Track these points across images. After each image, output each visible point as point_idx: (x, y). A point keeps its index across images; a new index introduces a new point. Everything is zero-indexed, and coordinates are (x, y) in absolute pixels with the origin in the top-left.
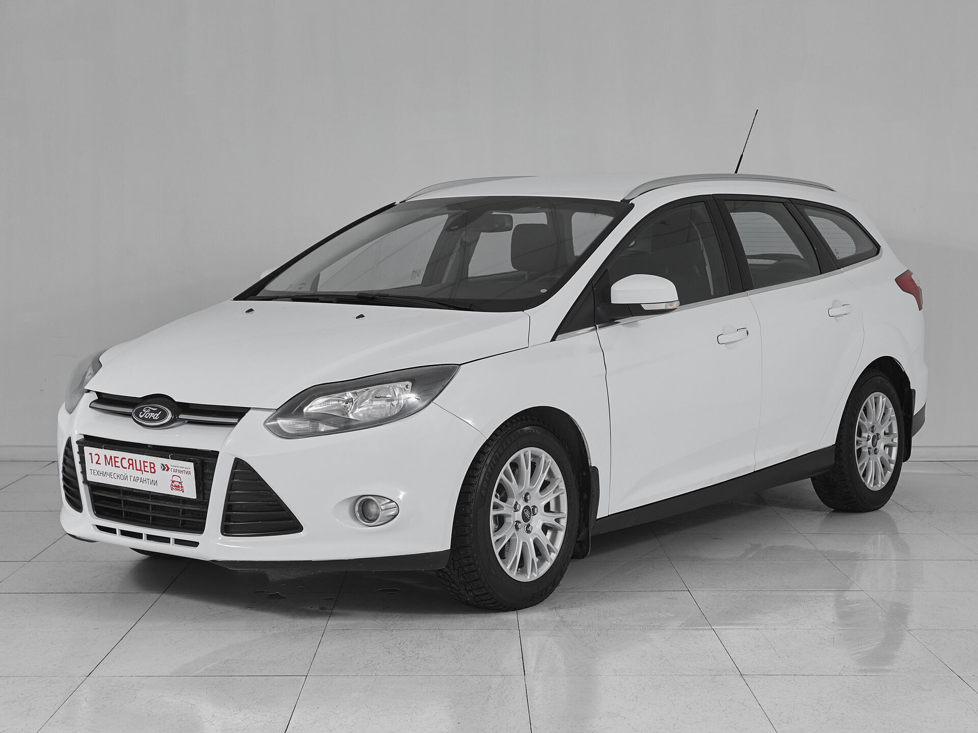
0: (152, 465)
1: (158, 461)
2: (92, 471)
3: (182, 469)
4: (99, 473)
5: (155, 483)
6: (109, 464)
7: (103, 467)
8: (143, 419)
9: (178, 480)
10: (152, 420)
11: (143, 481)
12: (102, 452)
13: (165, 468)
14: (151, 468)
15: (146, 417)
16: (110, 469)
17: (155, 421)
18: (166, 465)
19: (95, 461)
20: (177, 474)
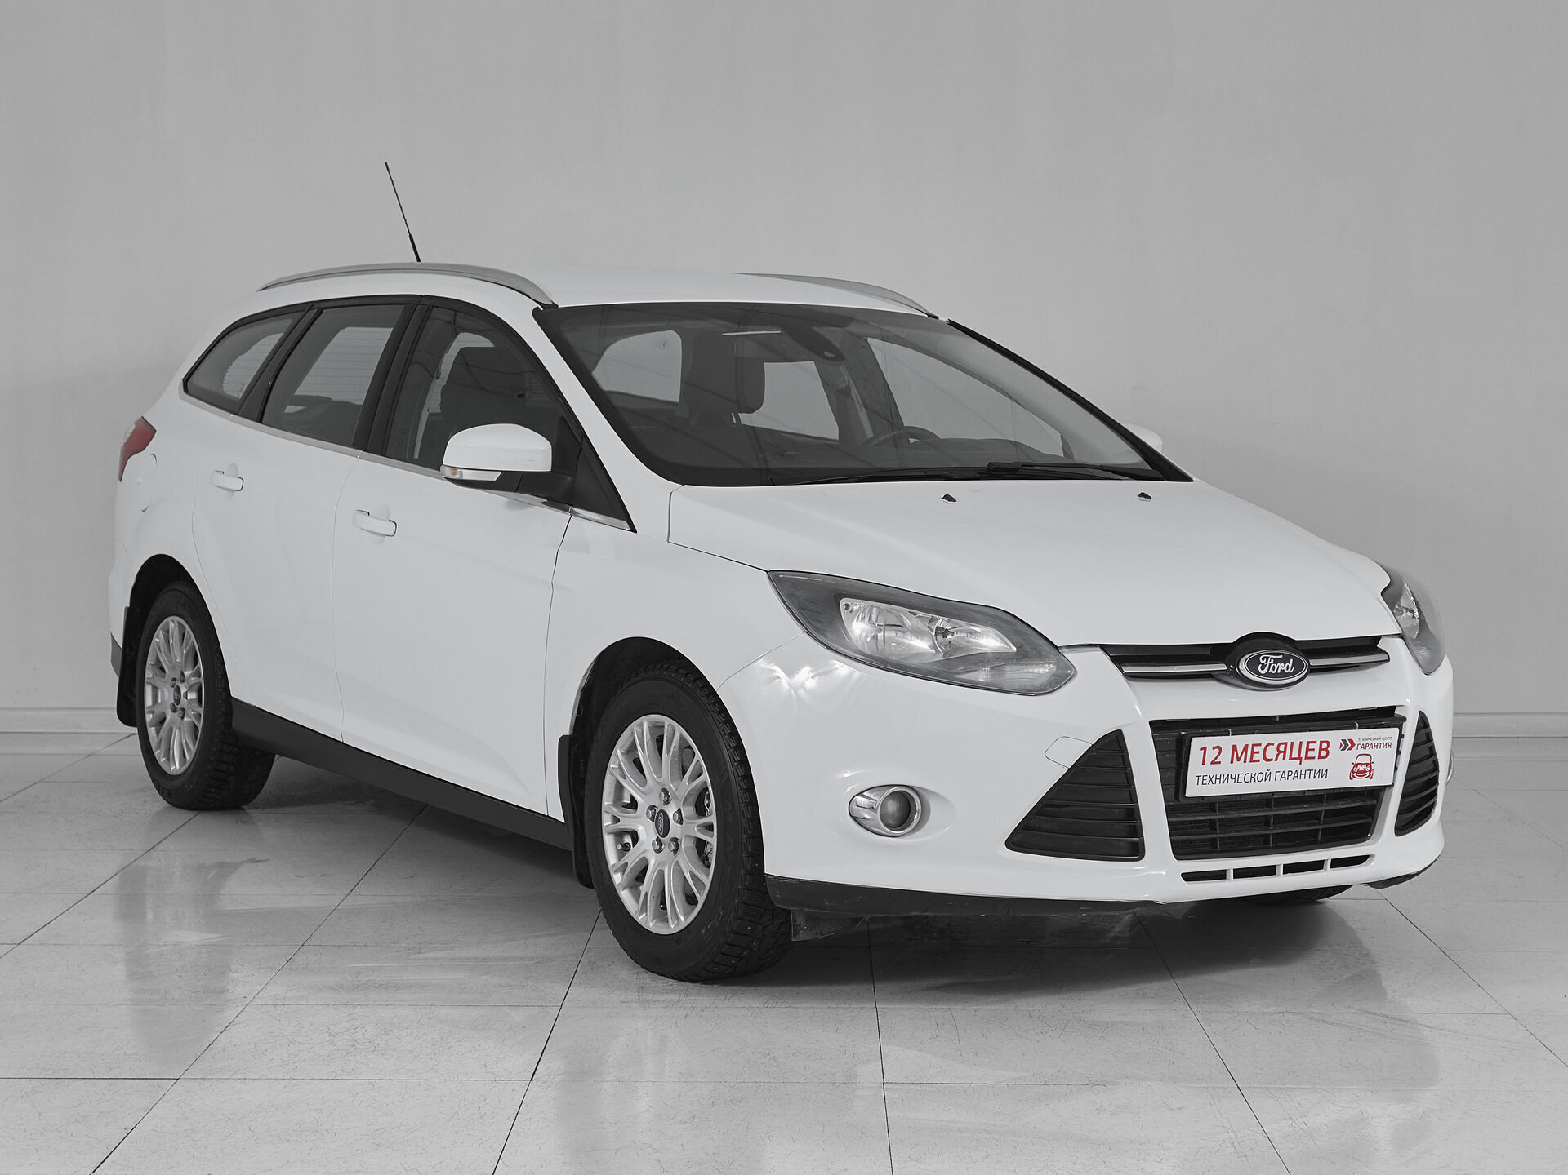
0: (1324, 746)
1: (1335, 737)
2: (1201, 778)
3: (1377, 742)
4: (1214, 780)
5: (1323, 774)
6: (1239, 759)
7: (1226, 767)
8: (1268, 675)
9: (1367, 760)
10: (1283, 675)
11: (1297, 776)
12: (1227, 742)
13: (1347, 745)
14: (1321, 749)
15: (1274, 672)
16: (1240, 767)
17: (1289, 675)
18: (1351, 741)
19: (1209, 760)
20: (1367, 751)
